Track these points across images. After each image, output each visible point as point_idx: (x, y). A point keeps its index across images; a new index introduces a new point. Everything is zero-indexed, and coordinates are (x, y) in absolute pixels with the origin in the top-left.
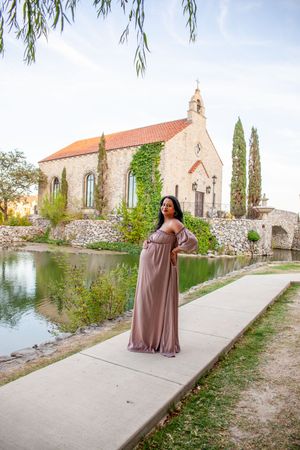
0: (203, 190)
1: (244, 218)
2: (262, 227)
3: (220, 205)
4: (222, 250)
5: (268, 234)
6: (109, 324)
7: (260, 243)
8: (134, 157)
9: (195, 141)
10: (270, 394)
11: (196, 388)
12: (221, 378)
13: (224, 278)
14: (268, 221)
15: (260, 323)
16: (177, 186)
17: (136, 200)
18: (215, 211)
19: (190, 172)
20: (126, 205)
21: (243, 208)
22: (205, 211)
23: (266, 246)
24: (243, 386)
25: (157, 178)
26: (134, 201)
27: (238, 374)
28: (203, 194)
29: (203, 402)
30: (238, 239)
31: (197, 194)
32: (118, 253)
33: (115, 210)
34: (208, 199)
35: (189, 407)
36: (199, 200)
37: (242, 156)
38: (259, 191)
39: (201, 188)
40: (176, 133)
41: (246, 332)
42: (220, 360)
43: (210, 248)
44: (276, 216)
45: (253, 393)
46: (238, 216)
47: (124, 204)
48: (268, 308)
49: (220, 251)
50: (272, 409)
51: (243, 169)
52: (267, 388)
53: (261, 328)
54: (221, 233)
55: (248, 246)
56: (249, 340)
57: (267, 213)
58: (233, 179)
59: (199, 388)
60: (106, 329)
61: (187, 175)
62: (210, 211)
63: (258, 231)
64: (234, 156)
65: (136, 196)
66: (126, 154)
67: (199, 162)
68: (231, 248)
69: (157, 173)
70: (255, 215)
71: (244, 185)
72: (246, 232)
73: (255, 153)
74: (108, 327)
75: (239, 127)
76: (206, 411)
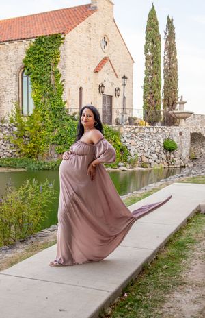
0: (112, 93)
1: (158, 125)
2: (180, 134)
3: (131, 110)
4: (135, 161)
5: (187, 143)
6: (21, 246)
7: (178, 153)
8: (28, 52)
9: (101, 33)
10: (193, 294)
11: (123, 295)
12: (145, 285)
13: (140, 192)
14: (186, 127)
15: (181, 234)
16: (81, 89)
17: (32, 106)
18: (126, 117)
19: (96, 72)
20: (20, 112)
21: (158, 113)
22: (115, 117)
23: (184, 156)
24: (168, 291)
25: (57, 80)
26: (29, 107)
27: (162, 280)
28: (111, 97)
29: (131, 305)
30: (153, 148)
31: (104, 97)
32: (13, 170)
33: (7, 118)
34: (117, 103)
35: (118, 311)
36: (107, 105)
37: (156, 52)
38: (176, 93)
39: (109, 91)
40: (78, 22)
41: (168, 243)
42: (143, 270)
43: (121, 160)
44: (196, 121)
45: (178, 295)
46: (152, 123)
47: (18, 110)
48: (188, 220)
49: (133, 163)
50: (196, 307)
51: (158, 68)
52: (191, 290)
53: (183, 238)
54: (133, 142)
55: (163, 156)
56: (171, 250)
57: (185, 118)
58: (146, 80)
59: (126, 295)
60: (19, 251)
61: (92, 75)
62: (120, 117)
63: (175, 139)
64: (146, 51)
65: (31, 101)
66: (16, 48)
67: (105, 59)
68: (145, 160)
69: (56, 72)
70: (171, 121)
71: (158, 86)
72: (162, 141)
73: (171, 48)
74: (20, 250)
75: (152, 16)
76: (135, 313)
